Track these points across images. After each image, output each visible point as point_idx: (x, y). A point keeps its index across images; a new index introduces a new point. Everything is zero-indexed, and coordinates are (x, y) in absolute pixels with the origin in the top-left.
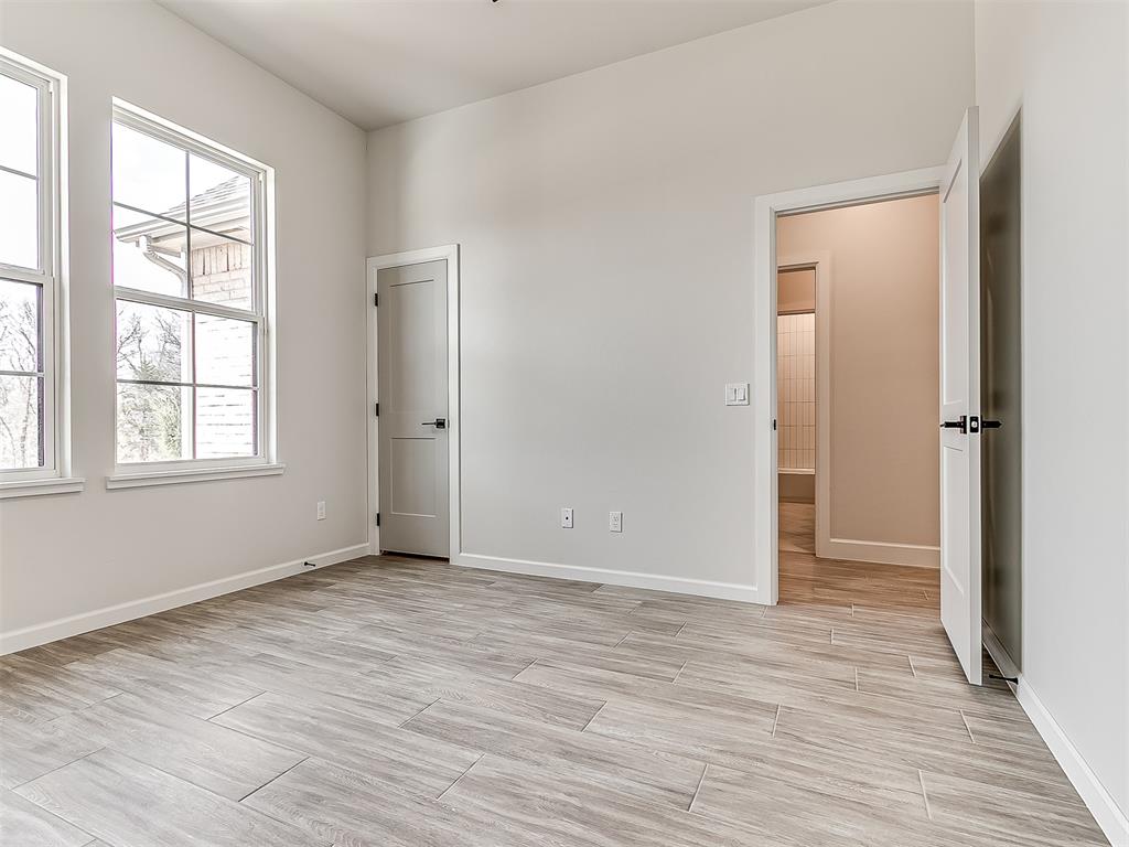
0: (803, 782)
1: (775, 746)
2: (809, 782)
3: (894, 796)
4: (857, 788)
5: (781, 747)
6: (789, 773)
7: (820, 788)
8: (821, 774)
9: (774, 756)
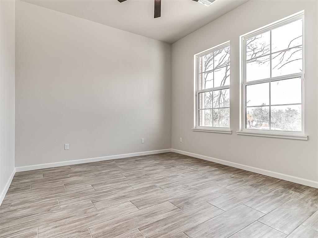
0: (72, 218)
1: (85, 225)
2: (71, 219)
3: (47, 228)
4: (58, 225)
5: (83, 225)
6: (77, 219)
7: (67, 219)
8: (68, 224)
9: (83, 221)
